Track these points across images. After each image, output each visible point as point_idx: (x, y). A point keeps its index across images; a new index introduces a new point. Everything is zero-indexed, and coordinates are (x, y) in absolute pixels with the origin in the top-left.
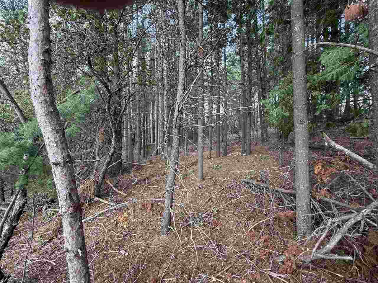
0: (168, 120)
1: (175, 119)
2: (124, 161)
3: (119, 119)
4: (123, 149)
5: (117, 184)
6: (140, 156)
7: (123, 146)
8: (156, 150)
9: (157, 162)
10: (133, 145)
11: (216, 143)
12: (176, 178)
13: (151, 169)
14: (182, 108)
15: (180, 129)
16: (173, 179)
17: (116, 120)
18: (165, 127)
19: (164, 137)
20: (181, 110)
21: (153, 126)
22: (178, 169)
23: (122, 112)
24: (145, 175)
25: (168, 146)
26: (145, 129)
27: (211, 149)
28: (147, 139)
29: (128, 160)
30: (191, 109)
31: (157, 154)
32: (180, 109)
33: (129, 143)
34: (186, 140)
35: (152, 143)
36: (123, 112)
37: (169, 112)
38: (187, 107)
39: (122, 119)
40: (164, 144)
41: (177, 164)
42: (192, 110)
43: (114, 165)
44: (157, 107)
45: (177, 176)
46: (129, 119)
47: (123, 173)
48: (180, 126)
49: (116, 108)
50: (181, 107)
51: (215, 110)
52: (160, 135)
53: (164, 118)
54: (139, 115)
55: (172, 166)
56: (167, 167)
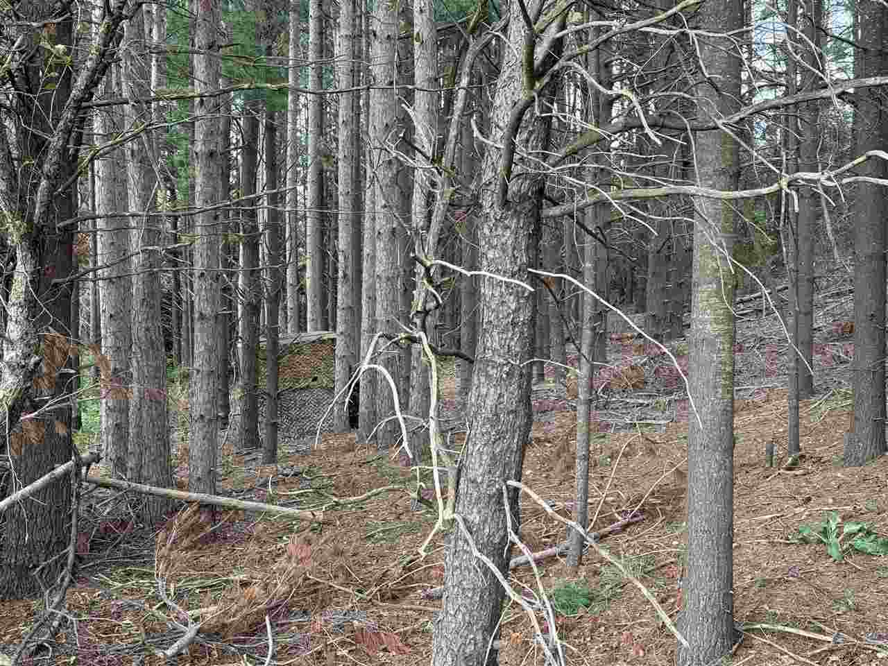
0: (442, 143)
1: (496, 140)
2: (99, 471)
3: (55, 141)
4: (87, 374)
5: (41, 648)
6: (223, 435)
7: (87, 358)
8: (341, 392)
9: (354, 488)
10: (168, 345)
11: (846, 333)
12: (503, 619)
13: (308, 542)
14: (558, 45)
15: (537, 219)
16: (484, 621)
17: (39, 147)
18: (418, 199)
19: (409, 287)
20: (549, 60)
21: (324, 197)
22: (521, 546)
23: (80, 82)
24: (256, 590)
25: (442, 356)
26: (263, 216)
27: (805, 387)
28: (277, 297)
29: (131, 464)
30: (638, 46)
31: (353, 421)
32: (540, 52)
33: (138, 331)
34: (588, 312)
35: (312, 333)
36: (93, 83)
37: (454, 77)
38: (598, 30)
39: (79, 142)
40: (412, 340)
41: (514, 501)
42: (639, 53)
43: (25, 499)
44: (354, 38)
45: (515, 597)
46: (136, 136)
47: (93, 571)
48: (541, 192)
49: (32, 55)
50: (553, 33)
51: (840, 55)
52: (380, 269)
53: (410, 129)
54: (217, 107)
55: (475, 518)
56: (432, 525)
